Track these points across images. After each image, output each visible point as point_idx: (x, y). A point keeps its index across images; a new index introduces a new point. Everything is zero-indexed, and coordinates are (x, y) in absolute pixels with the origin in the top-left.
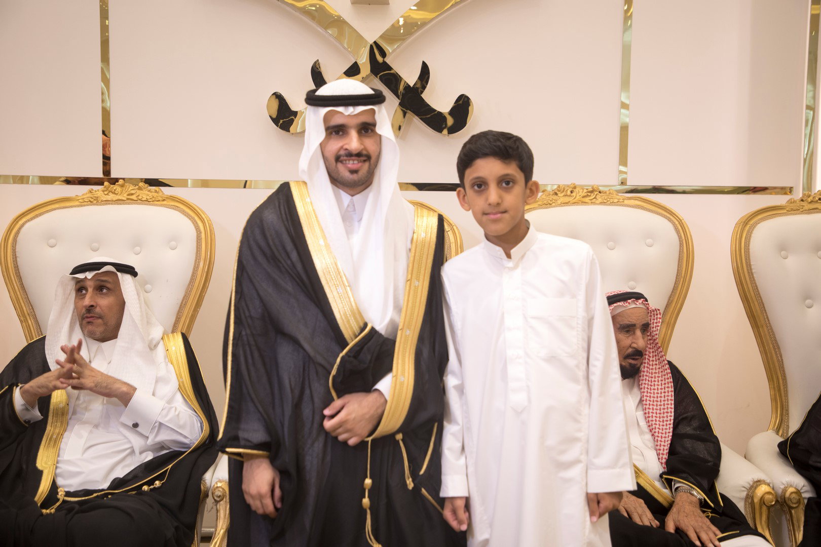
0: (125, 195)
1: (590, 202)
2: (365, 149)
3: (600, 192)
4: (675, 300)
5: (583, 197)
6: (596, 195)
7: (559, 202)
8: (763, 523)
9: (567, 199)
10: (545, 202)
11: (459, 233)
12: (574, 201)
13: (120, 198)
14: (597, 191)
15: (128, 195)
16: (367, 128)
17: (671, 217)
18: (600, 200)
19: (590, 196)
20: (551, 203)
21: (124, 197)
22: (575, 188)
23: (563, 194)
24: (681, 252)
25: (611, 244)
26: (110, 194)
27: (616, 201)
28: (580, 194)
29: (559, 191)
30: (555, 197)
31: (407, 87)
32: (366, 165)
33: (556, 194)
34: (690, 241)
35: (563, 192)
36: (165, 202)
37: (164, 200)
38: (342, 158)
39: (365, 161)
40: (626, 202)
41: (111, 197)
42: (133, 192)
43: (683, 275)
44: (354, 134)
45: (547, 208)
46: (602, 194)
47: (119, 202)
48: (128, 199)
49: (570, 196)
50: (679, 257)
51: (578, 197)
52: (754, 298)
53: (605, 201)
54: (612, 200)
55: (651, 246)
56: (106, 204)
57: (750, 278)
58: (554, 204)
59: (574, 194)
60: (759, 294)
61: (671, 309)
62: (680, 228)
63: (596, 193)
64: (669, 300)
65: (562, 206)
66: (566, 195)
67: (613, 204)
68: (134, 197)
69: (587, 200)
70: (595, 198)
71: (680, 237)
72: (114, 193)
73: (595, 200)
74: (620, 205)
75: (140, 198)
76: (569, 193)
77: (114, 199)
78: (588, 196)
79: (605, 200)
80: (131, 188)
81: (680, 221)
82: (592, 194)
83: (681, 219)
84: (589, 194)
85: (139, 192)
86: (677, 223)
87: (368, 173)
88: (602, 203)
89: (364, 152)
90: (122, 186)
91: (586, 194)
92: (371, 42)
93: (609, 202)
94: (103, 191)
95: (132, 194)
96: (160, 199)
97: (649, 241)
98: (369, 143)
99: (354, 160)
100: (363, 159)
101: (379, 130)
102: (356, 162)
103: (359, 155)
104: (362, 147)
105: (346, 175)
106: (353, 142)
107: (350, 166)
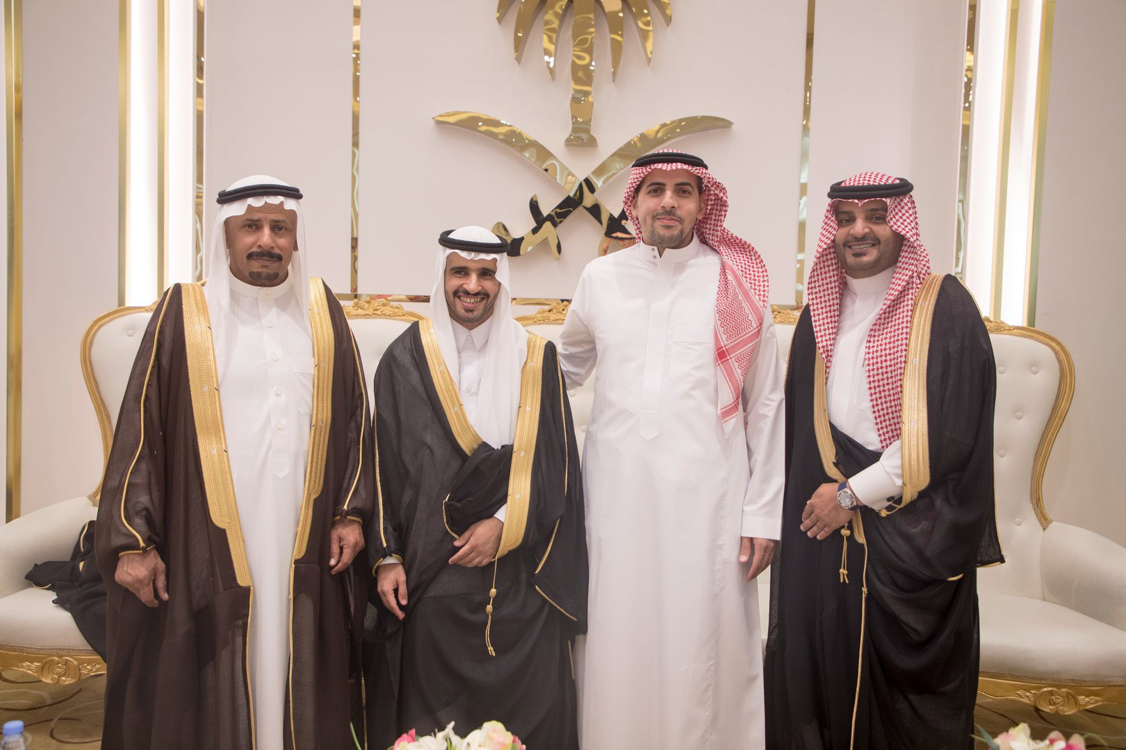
0: (371, 310)
2: (483, 289)
3: (779, 312)
13: (367, 312)
15: (374, 310)
16: (487, 273)
18: (779, 319)
21: (370, 311)
26: (359, 309)
31: (611, 218)
32: (484, 302)
36: (404, 318)
37: (404, 315)
38: (458, 295)
39: (483, 299)
41: (360, 311)
42: (378, 308)
44: (474, 277)
47: (366, 316)
48: (374, 314)
56: (356, 318)
68: (378, 312)
72: (362, 308)
75: (384, 313)
77: (363, 314)
80: (376, 305)
85: (382, 307)
87: (483, 311)
89: (483, 292)
90: (368, 302)
92: (581, 179)
94: (353, 307)
95: (377, 310)
96: (400, 314)
98: (488, 285)
99: (471, 298)
100: (479, 297)
101: (498, 276)
102: (472, 300)
103: (477, 294)
104: (480, 288)
105: (460, 310)
106: (472, 283)
107: (465, 304)
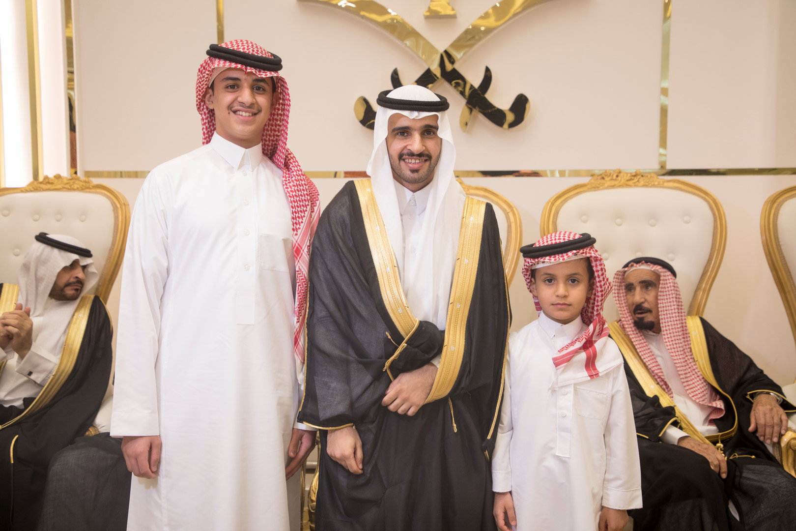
1: (633, 184)
2: (427, 149)
3: (642, 176)
4: (710, 269)
5: (628, 180)
6: (639, 178)
7: (606, 185)
8: (790, 464)
9: (613, 183)
10: (594, 186)
11: (518, 214)
12: (619, 184)
14: (639, 175)
16: (430, 131)
17: (706, 197)
18: (642, 183)
19: (633, 179)
20: (599, 186)
22: (620, 172)
23: (609, 178)
24: (715, 228)
25: (652, 221)
27: (656, 183)
28: (625, 177)
29: (606, 175)
30: (603, 181)
31: (473, 89)
33: (603, 178)
34: (723, 218)
35: (610, 176)
38: (404, 157)
39: (426, 160)
40: (666, 184)
43: (717, 248)
44: (417, 137)
45: (595, 191)
46: (644, 178)
49: (616, 180)
50: (714, 232)
51: (622, 181)
52: (782, 267)
53: (647, 184)
54: (653, 183)
55: (687, 222)
57: (778, 250)
58: (601, 187)
59: (619, 178)
60: (786, 263)
61: (707, 278)
62: (714, 206)
63: (639, 177)
64: (705, 269)
65: (608, 189)
66: (612, 179)
67: (654, 186)
69: (631, 183)
70: (638, 181)
71: (714, 215)
73: (637, 183)
74: (661, 187)
76: (614, 177)
78: (631, 180)
79: (648, 182)
81: (715, 201)
82: (635, 178)
83: (715, 198)
84: (633, 178)
86: (711, 202)
87: (428, 171)
88: (645, 186)
89: (426, 152)
91: (630, 178)
93: (650, 185)
97: (686, 218)
98: (431, 144)
99: (415, 159)
100: (424, 158)
101: (440, 134)
102: (417, 161)
103: (420, 155)
104: (424, 148)
105: (407, 173)
106: (416, 144)
107: (411, 165)
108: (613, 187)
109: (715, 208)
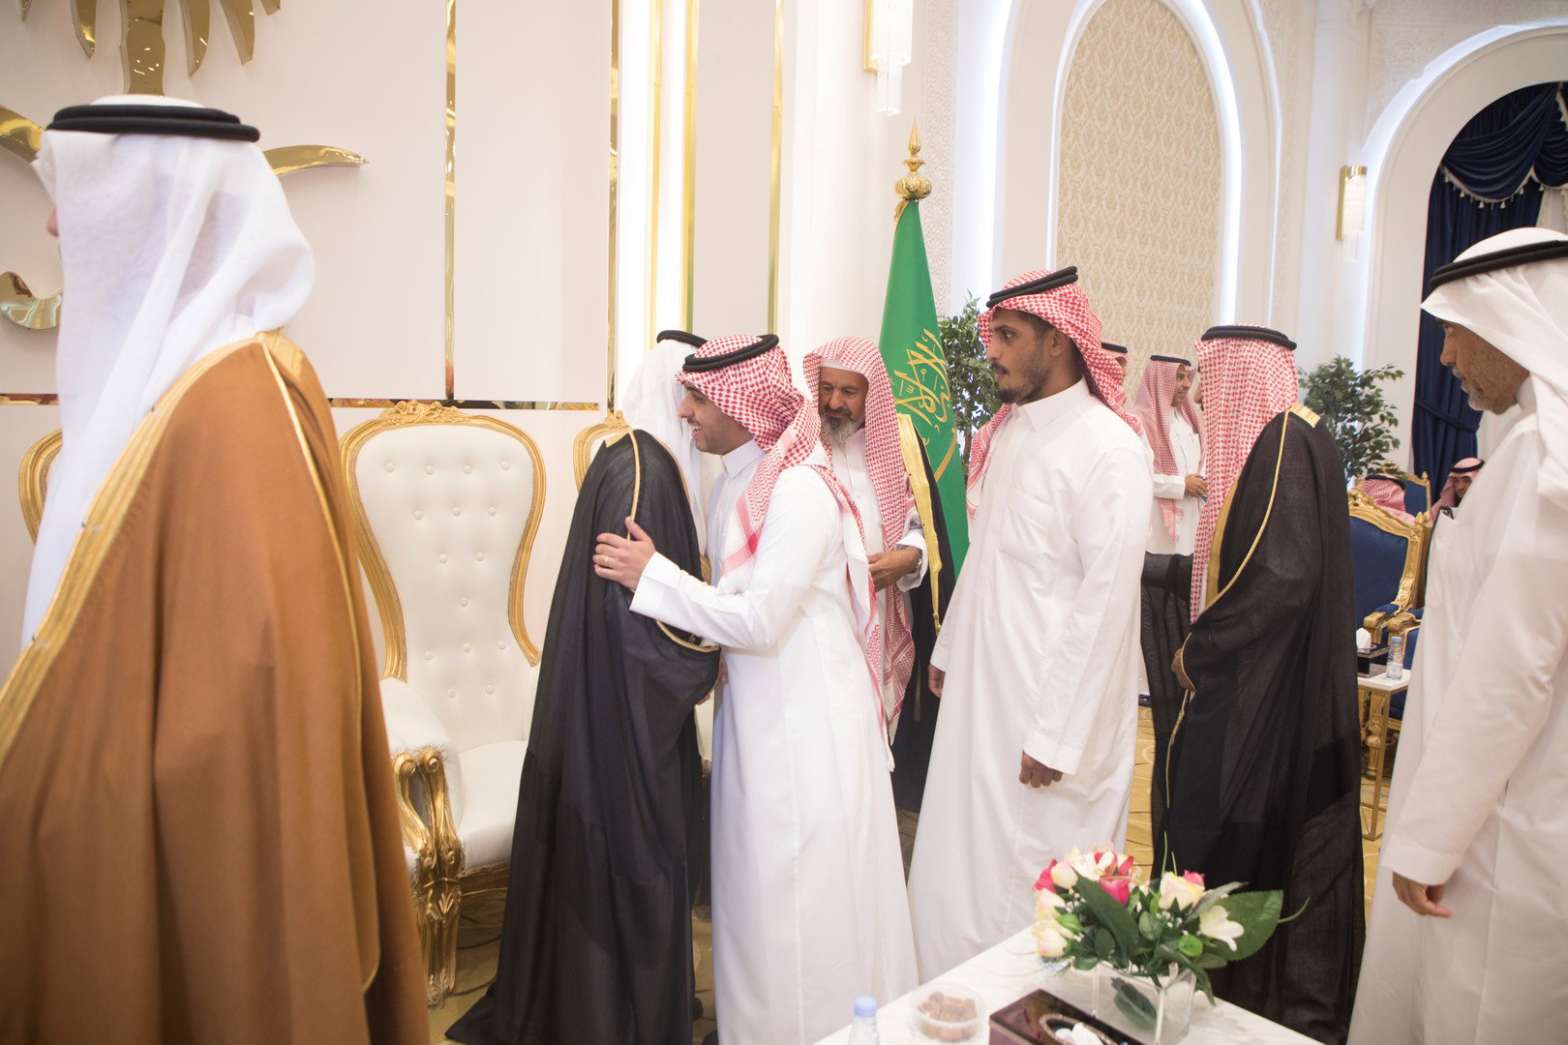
1: (433, 421)
5: (427, 415)
7: (403, 422)
9: (409, 418)
10: (387, 421)
12: (417, 420)
14: (440, 409)
17: (523, 439)
18: (445, 419)
20: (394, 423)
22: (416, 405)
23: (405, 413)
24: (535, 474)
25: (467, 467)
27: (461, 420)
28: (422, 412)
29: (400, 408)
30: (398, 416)
33: (398, 412)
35: (405, 409)
40: (474, 421)
45: (392, 429)
46: (446, 412)
49: (412, 414)
50: (534, 479)
51: (421, 416)
53: (451, 420)
54: (456, 419)
55: (507, 469)
58: (399, 425)
59: (417, 412)
63: (439, 411)
64: (527, 523)
65: (408, 427)
66: (409, 414)
67: (458, 423)
69: (431, 418)
70: (439, 417)
71: (533, 460)
73: (438, 419)
74: (466, 425)
76: (411, 411)
78: (431, 414)
79: (451, 418)
81: (531, 442)
82: (435, 413)
83: (532, 439)
84: (432, 412)
86: (528, 444)
88: (448, 422)
91: (429, 413)
93: (455, 422)
97: (505, 463)
108: (410, 423)
109: (532, 448)
